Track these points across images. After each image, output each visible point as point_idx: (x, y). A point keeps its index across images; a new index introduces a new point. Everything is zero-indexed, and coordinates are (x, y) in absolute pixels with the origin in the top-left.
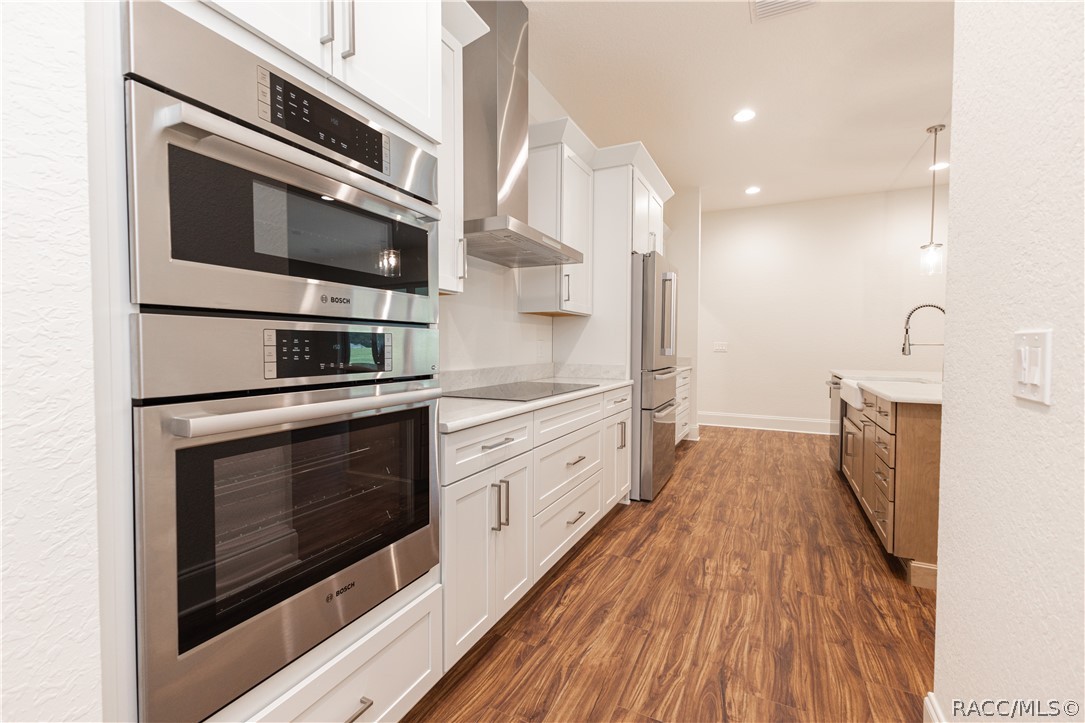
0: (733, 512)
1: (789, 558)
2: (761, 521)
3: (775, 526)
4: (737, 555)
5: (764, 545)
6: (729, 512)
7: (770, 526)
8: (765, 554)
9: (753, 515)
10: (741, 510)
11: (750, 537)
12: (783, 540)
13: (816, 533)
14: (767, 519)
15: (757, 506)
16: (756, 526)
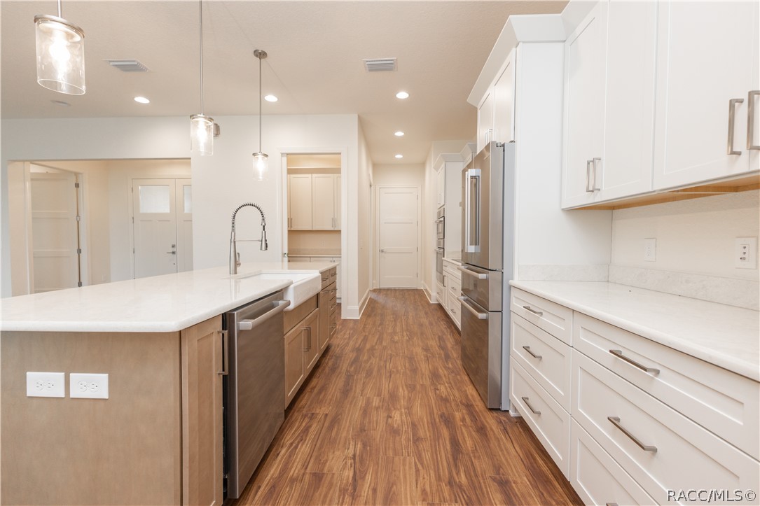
0: (405, 366)
1: (374, 344)
2: (385, 361)
3: (378, 359)
4: (397, 342)
5: (385, 348)
6: (407, 365)
7: (380, 360)
8: (384, 344)
9: (391, 365)
10: (400, 368)
11: (392, 351)
12: (375, 352)
13: (354, 359)
14: (382, 363)
15: (388, 375)
16: (389, 357)
